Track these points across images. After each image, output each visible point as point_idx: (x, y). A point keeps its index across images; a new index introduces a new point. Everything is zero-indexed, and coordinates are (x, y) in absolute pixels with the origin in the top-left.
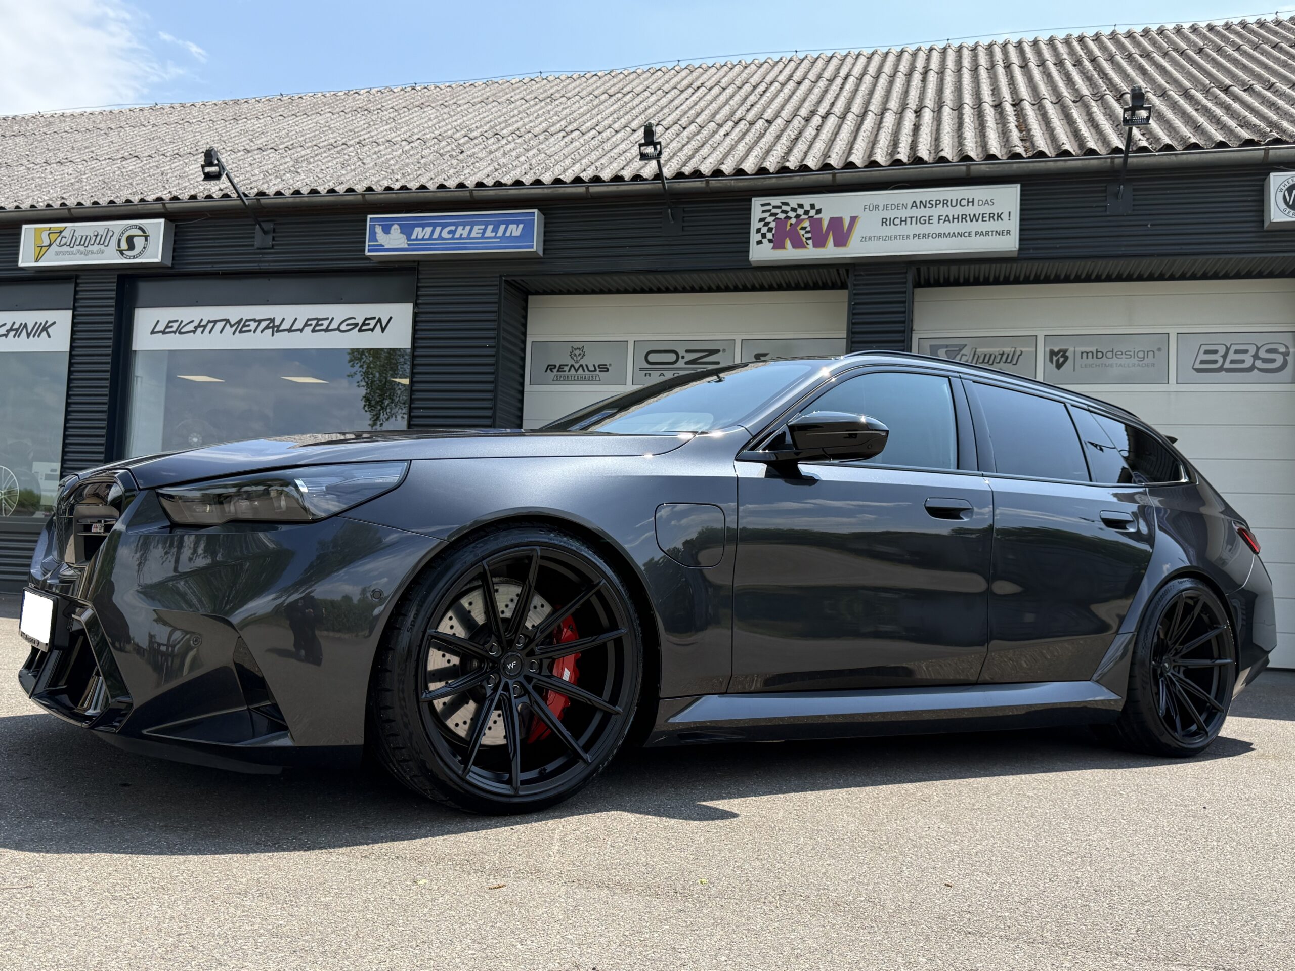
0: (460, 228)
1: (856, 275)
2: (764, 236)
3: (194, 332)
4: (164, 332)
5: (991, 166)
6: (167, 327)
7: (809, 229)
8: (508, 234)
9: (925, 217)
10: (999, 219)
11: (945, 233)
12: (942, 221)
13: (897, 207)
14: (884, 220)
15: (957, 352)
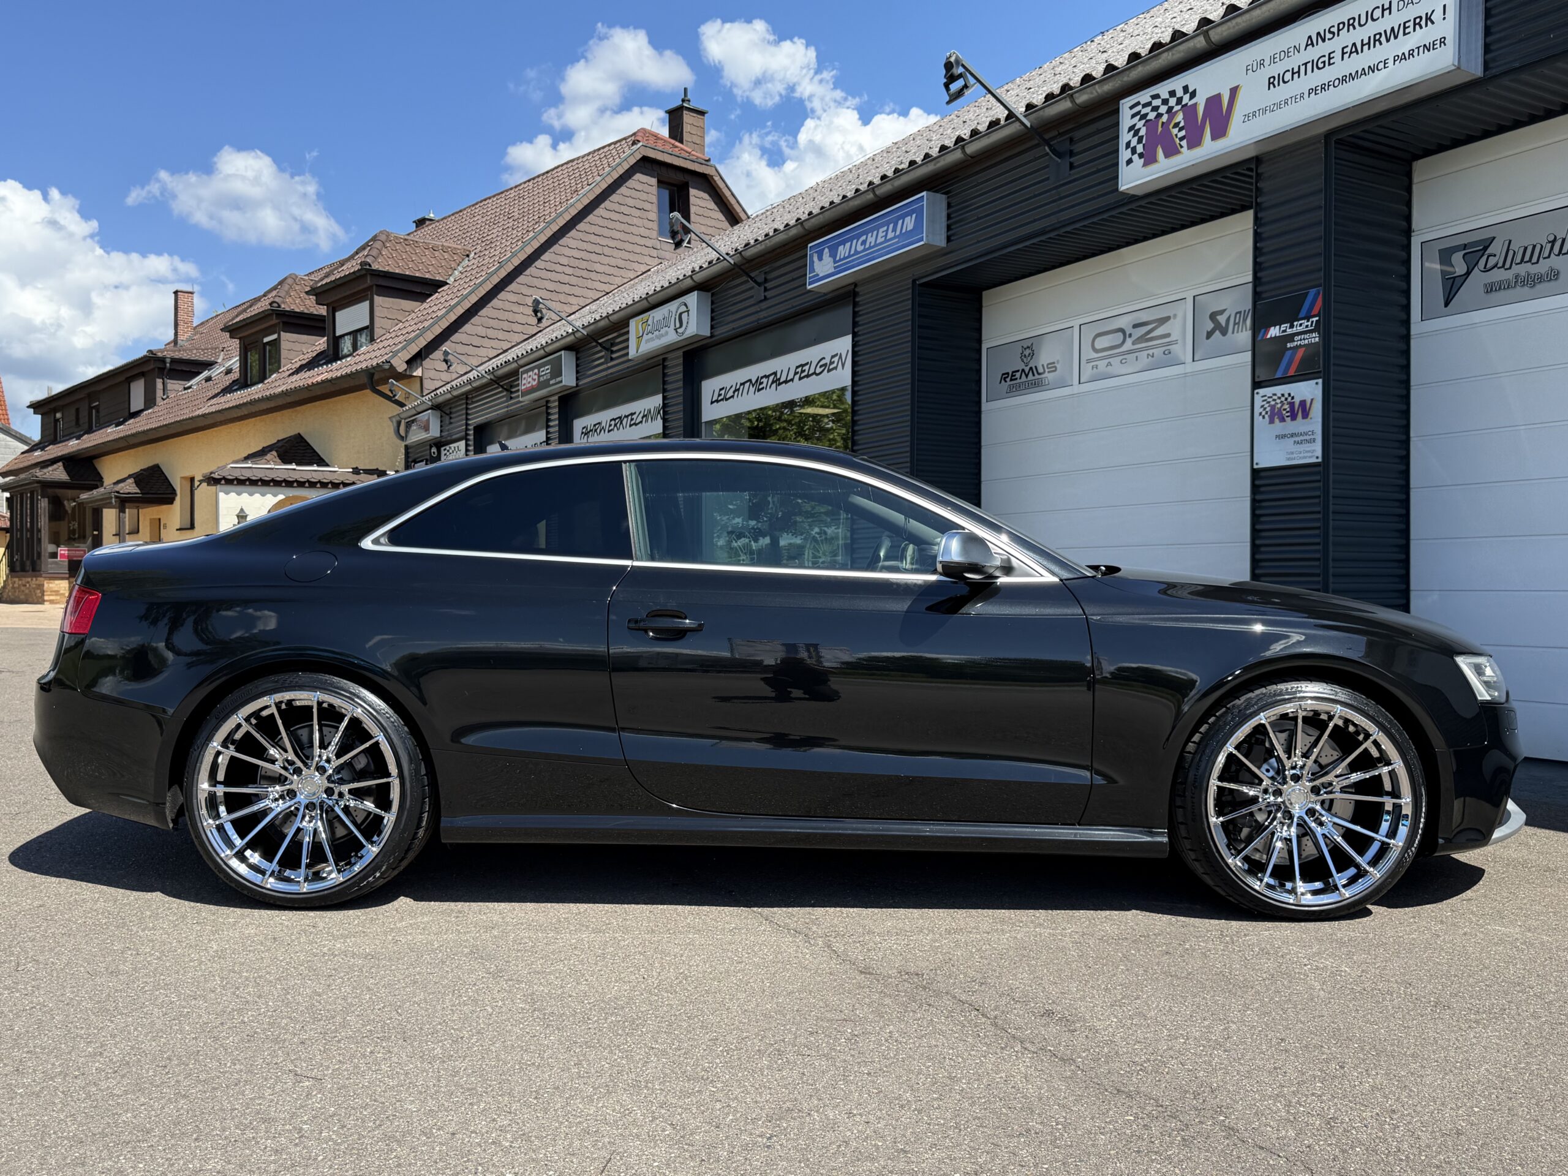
0: (870, 235)
2: (1134, 151)
3: (732, 397)
4: (717, 401)
6: (720, 395)
7: (1182, 124)
8: (904, 231)
9: (1324, 56)
10: (1429, 23)
11: (1351, 74)
12: (1347, 55)
13: (1287, 53)
14: (1272, 80)
15: (1481, 253)
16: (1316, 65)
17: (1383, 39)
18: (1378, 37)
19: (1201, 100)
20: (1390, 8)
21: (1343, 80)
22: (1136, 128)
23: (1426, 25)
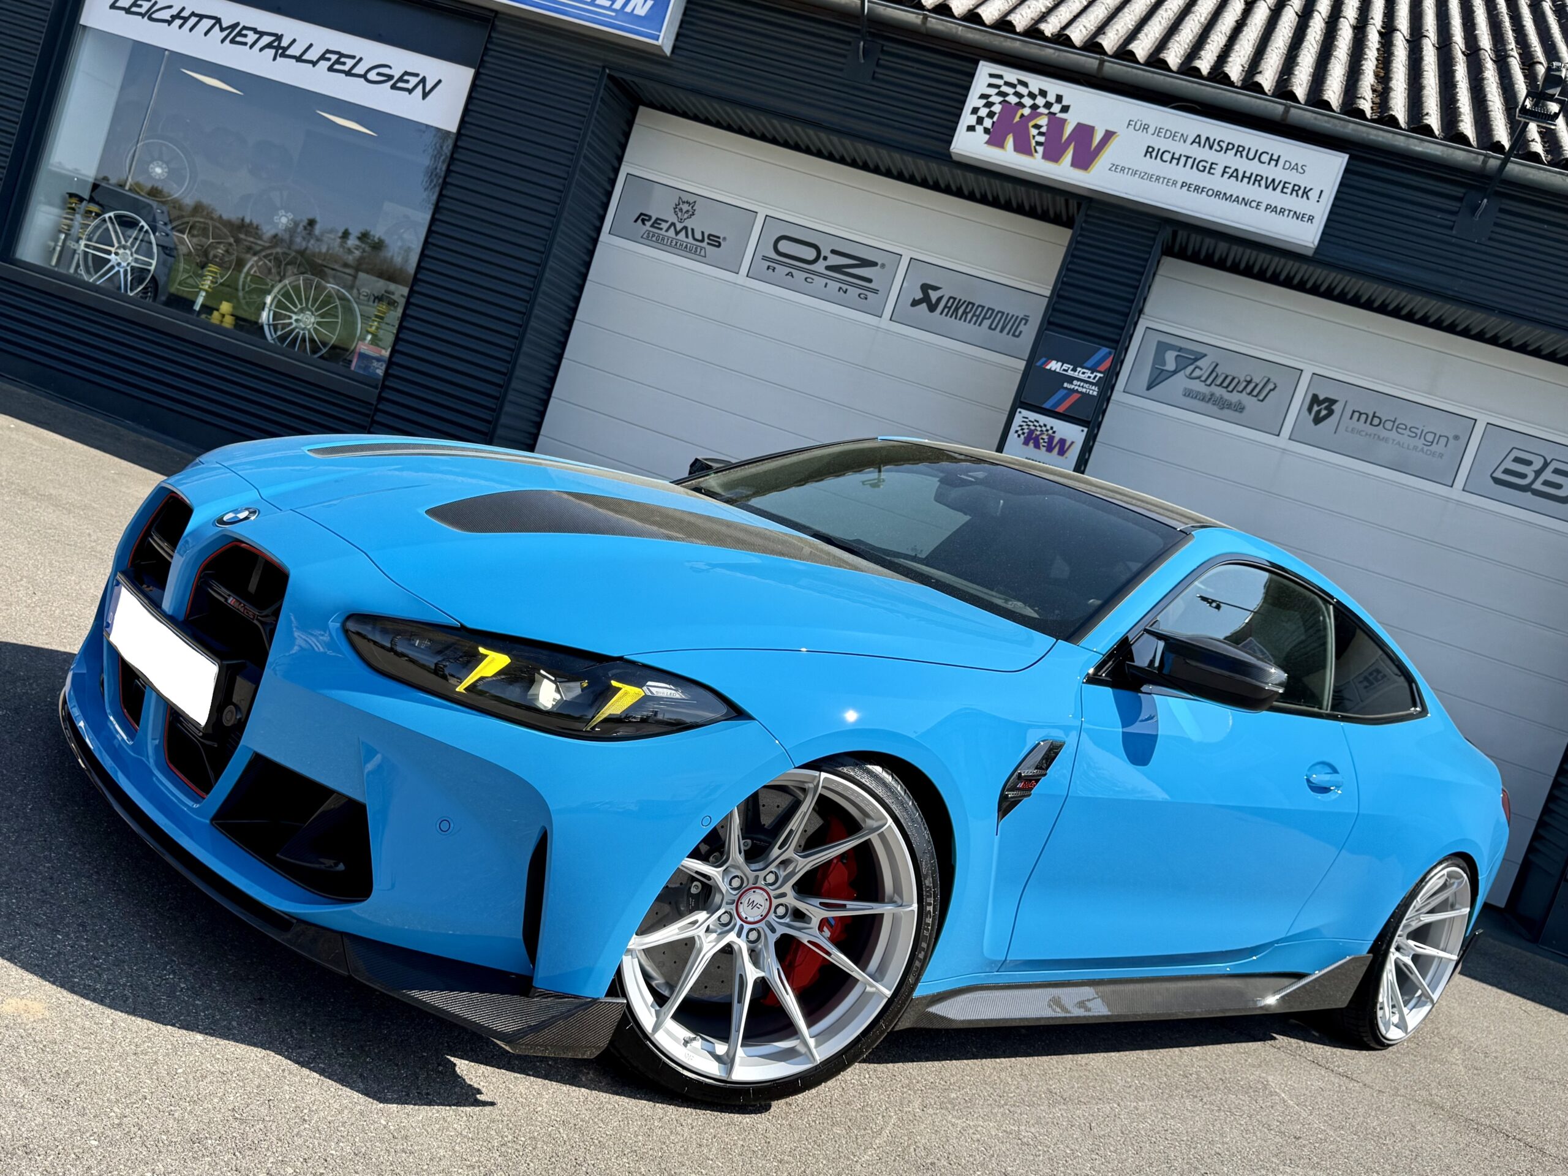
1: (1087, 215)
2: (980, 121)
3: (169, 23)
4: (125, 10)
5: (1319, 117)
7: (1044, 130)
8: (628, 9)
9: (1207, 162)
10: (1305, 196)
11: (1225, 194)
12: (1228, 175)
13: (1173, 136)
14: (1150, 150)
15: (1191, 361)
16: (1196, 165)
17: (1263, 183)
18: (1259, 178)
19: (1072, 121)
20: (1277, 161)
21: (1217, 194)
22: (990, 100)
23: (1302, 197)
